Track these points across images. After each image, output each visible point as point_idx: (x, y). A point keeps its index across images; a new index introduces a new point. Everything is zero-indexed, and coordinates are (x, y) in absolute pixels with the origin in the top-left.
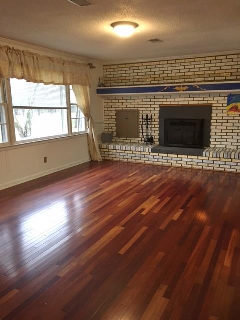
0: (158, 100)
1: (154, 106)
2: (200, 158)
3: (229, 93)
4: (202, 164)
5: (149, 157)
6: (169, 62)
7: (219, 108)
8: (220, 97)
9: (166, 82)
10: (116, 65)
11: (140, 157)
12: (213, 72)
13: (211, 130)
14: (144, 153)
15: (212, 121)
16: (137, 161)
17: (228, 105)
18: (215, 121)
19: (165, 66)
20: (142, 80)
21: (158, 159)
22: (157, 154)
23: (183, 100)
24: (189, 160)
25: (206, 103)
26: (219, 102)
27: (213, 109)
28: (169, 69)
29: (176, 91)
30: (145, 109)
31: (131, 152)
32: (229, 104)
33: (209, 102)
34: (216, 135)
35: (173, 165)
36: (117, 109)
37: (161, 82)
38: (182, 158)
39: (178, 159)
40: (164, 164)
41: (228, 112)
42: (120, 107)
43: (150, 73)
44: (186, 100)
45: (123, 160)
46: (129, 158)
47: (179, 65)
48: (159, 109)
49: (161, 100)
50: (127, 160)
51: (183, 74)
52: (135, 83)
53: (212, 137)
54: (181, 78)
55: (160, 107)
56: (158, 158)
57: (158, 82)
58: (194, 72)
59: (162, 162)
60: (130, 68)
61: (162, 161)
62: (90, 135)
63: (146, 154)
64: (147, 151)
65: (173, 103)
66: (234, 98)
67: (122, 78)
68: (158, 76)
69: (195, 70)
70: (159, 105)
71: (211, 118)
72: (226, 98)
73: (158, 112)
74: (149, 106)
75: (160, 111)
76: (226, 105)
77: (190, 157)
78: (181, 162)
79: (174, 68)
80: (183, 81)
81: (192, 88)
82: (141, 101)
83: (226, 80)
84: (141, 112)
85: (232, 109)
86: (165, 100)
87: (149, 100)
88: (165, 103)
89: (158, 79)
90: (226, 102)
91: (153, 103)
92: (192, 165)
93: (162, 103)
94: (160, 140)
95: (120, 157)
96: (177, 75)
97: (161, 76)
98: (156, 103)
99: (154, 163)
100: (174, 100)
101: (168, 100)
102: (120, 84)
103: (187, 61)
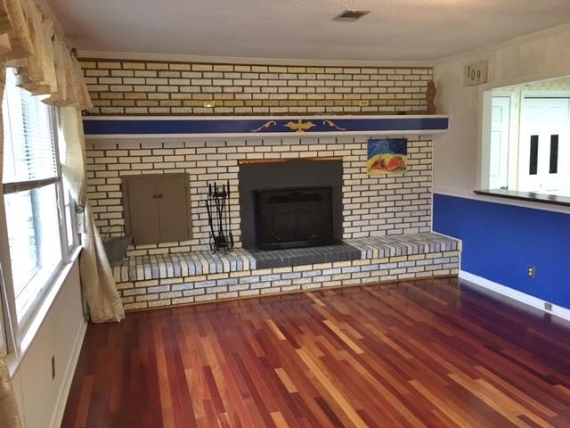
0: (234, 150)
1: (226, 163)
2: (355, 263)
3: (368, 136)
4: (359, 275)
5: (248, 280)
6: (255, 69)
7: (353, 164)
8: (354, 143)
9: (249, 110)
10: (116, 61)
11: (228, 286)
12: (340, 97)
13: (342, 205)
14: (236, 275)
15: (344, 189)
16: (220, 296)
17: (369, 158)
18: (349, 189)
19: (244, 76)
20: (193, 103)
21: (271, 282)
22: (268, 271)
23: (287, 148)
24: (335, 271)
25: (330, 154)
26: (354, 152)
27: (344, 165)
28: (254, 83)
29: (289, 130)
30: (204, 171)
31: (204, 278)
32: (370, 156)
33: (337, 153)
34: (352, 215)
35: (304, 287)
36: (122, 173)
37: (238, 110)
38: (321, 270)
39: (314, 273)
40: (284, 289)
41: (369, 170)
42: (134, 167)
43: (211, 90)
44: (293, 148)
45: (181, 301)
46: (198, 292)
47: (276, 76)
48: (237, 169)
49: (240, 150)
50: (191, 299)
51: (285, 97)
52: (174, 110)
53: (346, 219)
54: (281, 103)
55: (238, 165)
56: (270, 278)
57: (231, 110)
58: (307, 94)
59: (281, 287)
60: (158, 71)
61: (281, 283)
62: (91, 252)
63: (241, 274)
64: (246, 267)
65: (267, 156)
66: (378, 145)
67: (136, 96)
68: (231, 97)
69: (307, 90)
70: (238, 161)
71: (341, 183)
72: (365, 146)
73: (236, 176)
74: (214, 164)
75: (239, 173)
76: (365, 158)
77: (336, 265)
78: (321, 279)
79: (265, 83)
80: (285, 110)
81: (320, 126)
82: (193, 151)
83: (361, 113)
84: (193, 178)
85: (375, 165)
86: (251, 149)
87: (214, 151)
88: (250, 156)
89: (231, 103)
90: (365, 152)
91: (223, 157)
92: (341, 280)
93: (243, 157)
94: (242, 238)
95: (171, 295)
96: (272, 97)
97: (237, 97)
98: (229, 157)
99: (263, 292)
100: (269, 149)
101: (257, 149)
102: (129, 110)
103: (290, 70)
